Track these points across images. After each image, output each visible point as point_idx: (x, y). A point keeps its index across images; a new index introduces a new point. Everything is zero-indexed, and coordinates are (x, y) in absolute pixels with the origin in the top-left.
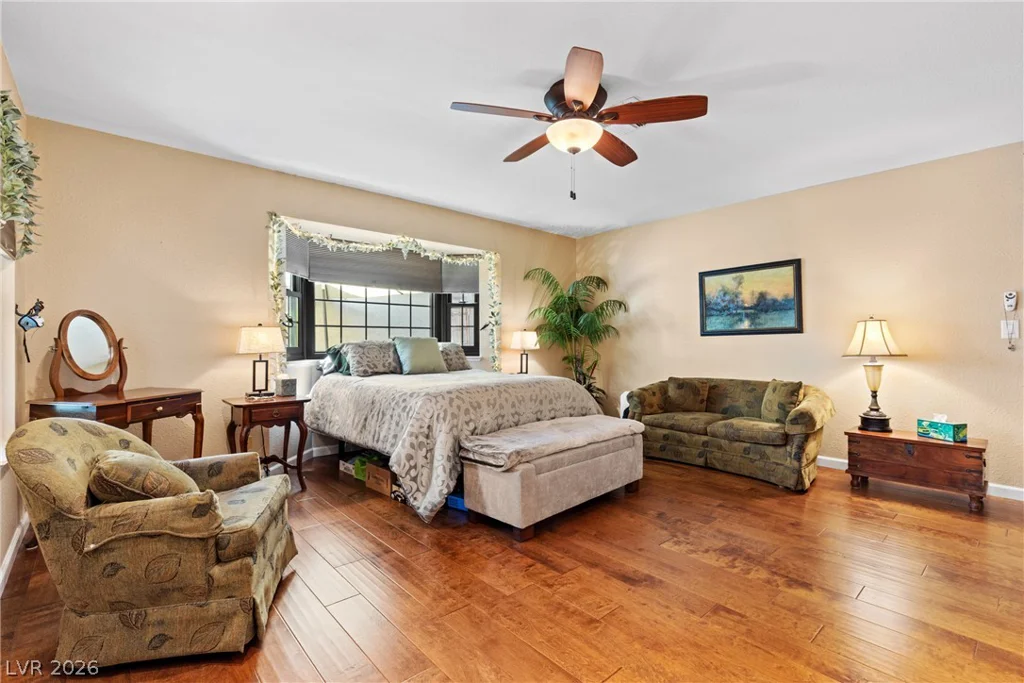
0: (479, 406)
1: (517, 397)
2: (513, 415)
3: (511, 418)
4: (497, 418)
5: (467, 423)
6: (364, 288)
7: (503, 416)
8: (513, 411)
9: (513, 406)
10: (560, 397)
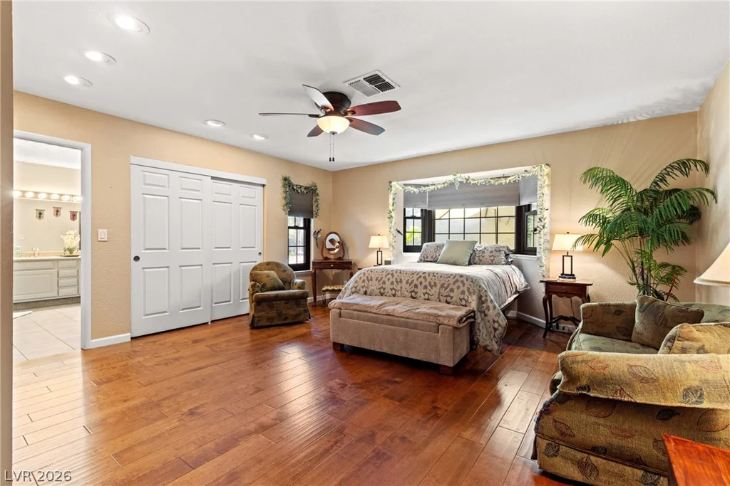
0: (371, 280)
1: (396, 279)
2: (391, 290)
3: (390, 291)
4: (380, 288)
5: (363, 287)
6: (463, 210)
7: (384, 289)
8: (391, 287)
9: (392, 283)
10: (435, 285)
